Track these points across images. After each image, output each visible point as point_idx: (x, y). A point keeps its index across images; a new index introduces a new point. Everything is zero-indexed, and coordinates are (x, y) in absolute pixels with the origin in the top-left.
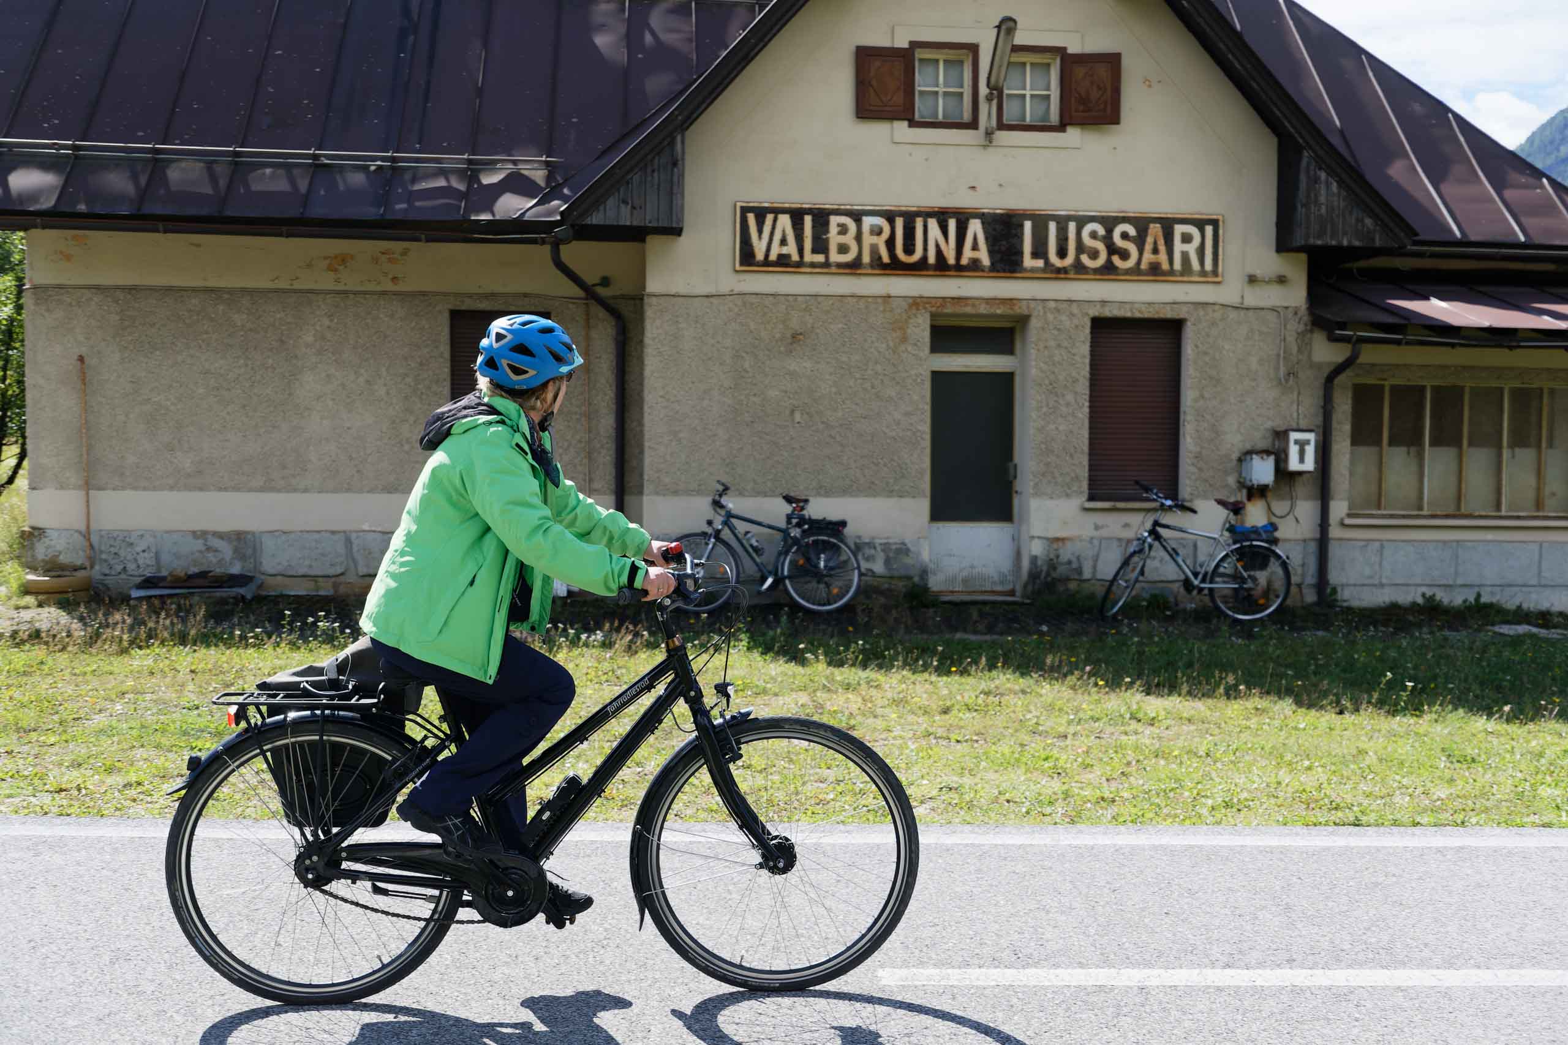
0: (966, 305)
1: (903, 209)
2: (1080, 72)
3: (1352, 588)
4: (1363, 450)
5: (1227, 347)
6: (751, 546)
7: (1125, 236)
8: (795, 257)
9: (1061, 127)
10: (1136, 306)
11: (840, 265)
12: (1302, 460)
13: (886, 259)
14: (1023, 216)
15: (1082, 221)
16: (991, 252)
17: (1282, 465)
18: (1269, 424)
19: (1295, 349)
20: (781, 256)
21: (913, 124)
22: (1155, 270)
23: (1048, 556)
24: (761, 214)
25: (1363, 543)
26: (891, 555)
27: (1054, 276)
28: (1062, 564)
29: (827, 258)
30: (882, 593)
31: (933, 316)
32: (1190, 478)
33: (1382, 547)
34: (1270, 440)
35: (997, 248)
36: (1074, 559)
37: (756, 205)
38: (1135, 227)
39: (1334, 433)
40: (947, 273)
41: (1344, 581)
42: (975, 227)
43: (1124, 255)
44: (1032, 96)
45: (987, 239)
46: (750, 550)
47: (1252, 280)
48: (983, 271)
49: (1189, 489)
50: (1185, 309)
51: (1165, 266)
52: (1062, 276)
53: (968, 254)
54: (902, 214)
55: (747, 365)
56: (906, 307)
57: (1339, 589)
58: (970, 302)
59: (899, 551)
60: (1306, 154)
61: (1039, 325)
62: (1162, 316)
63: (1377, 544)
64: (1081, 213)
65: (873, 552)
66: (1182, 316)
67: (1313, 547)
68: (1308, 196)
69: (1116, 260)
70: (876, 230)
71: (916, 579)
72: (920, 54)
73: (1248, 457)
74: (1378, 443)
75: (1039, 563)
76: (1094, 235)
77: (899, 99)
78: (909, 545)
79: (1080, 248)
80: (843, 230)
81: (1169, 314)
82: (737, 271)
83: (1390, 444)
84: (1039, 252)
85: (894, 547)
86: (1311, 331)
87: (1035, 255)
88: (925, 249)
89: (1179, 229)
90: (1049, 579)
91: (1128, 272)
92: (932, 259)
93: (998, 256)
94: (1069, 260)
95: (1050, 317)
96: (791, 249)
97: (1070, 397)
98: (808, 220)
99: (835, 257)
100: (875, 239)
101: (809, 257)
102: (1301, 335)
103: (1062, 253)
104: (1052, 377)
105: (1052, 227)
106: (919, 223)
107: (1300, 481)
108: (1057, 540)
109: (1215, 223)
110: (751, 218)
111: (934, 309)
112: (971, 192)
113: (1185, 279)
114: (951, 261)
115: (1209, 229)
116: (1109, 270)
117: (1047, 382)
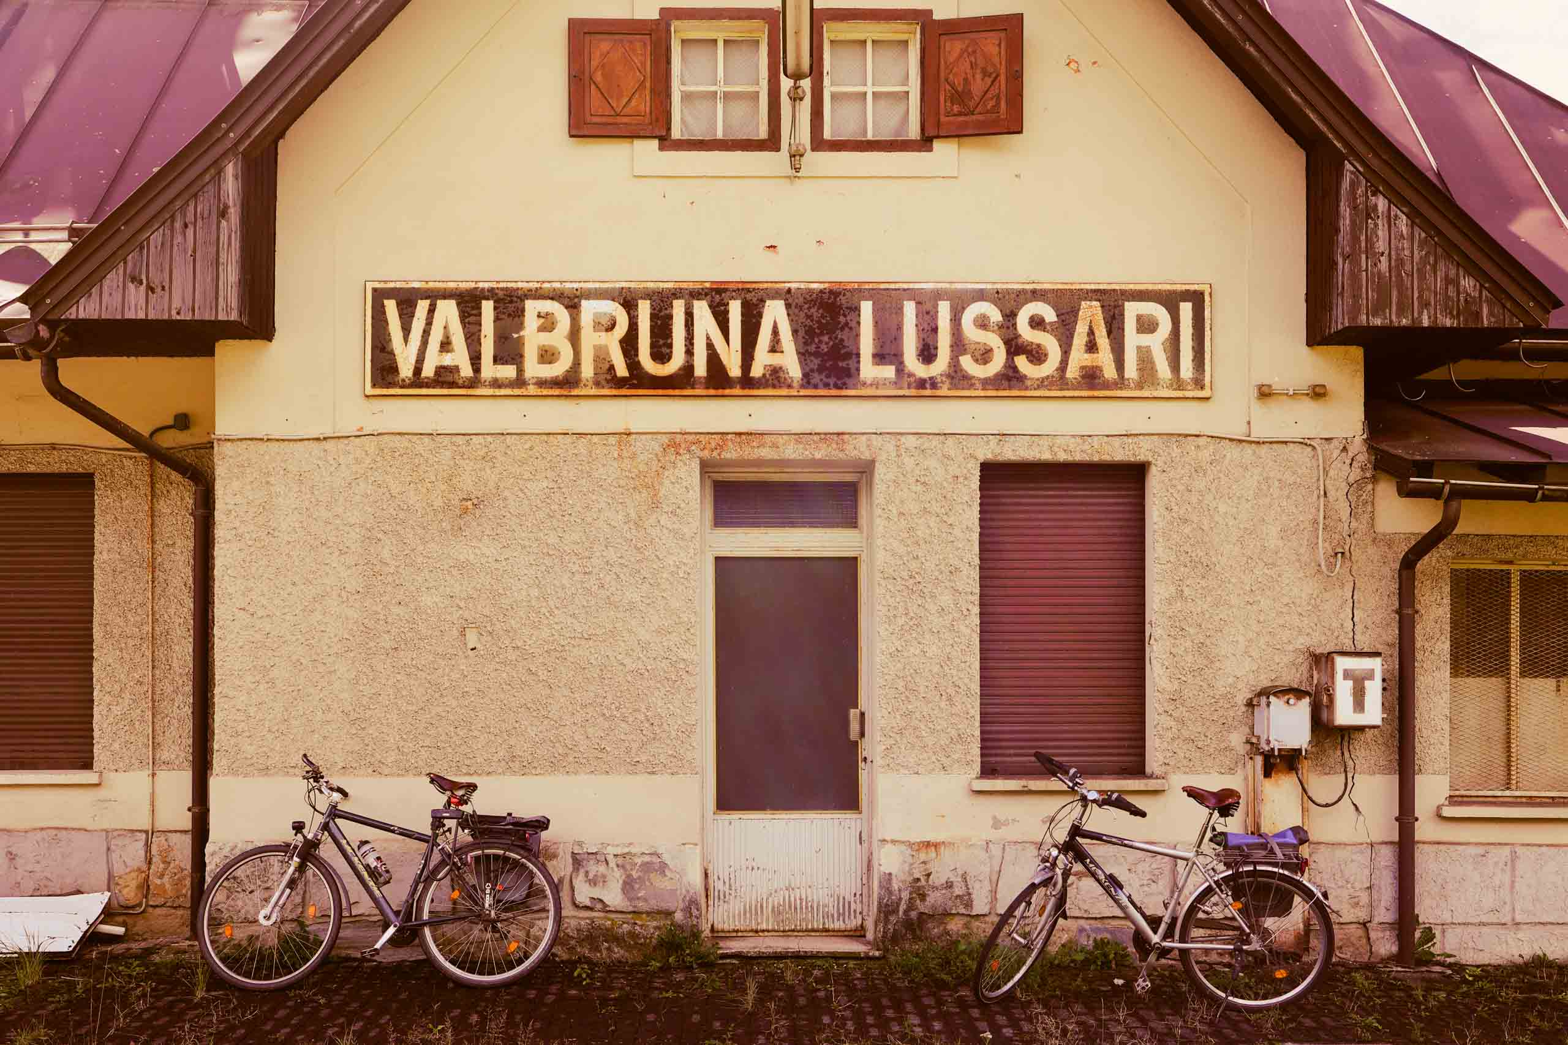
0: (762, 445)
1: (651, 285)
2: (953, 48)
3: (1459, 930)
4: (1473, 684)
5: (1222, 508)
6: (367, 867)
7: (1037, 323)
8: (466, 371)
9: (925, 143)
10: (1059, 441)
11: (541, 383)
12: (1359, 705)
13: (622, 371)
14: (861, 292)
15: (960, 302)
16: (803, 355)
17: (1325, 715)
18: (1302, 642)
19: (1343, 510)
20: (441, 370)
21: (666, 142)
22: (1091, 378)
23: (911, 874)
24: (407, 300)
25: (1481, 850)
26: (635, 874)
27: (913, 392)
28: (935, 888)
29: (520, 371)
30: (618, 940)
31: (706, 467)
32: (1161, 737)
33: (1514, 857)
34: (1304, 668)
35: (812, 348)
36: (957, 880)
37: (398, 285)
38: (1055, 308)
39: (1419, 656)
40: (727, 392)
41: (1447, 917)
42: (775, 312)
43: (1037, 355)
44: (875, 94)
45: (795, 332)
46: (366, 875)
47: (1265, 393)
48: (790, 386)
49: (1160, 757)
50: (1145, 444)
51: (1110, 372)
52: (928, 392)
53: (762, 360)
54: (648, 295)
55: (386, 554)
56: (658, 449)
57: (1437, 932)
58: (767, 439)
59: (647, 867)
60: (1348, 166)
61: (890, 476)
62: (1107, 458)
63: (1507, 850)
64: (959, 286)
65: (602, 869)
66: (1141, 458)
67: (1387, 857)
68: (1355, 239)
69: (1022, 363)
70: (605, 321)
71: (679, 916)
72: (680, 30)
73: (1263, 700)
74: (1501, 669)
75: (895, 886)
76: (982, 323)
77: (643, 104)
78: (666, 858)
79: (959, 345)
80: (548, 324)
81: (1118, 453)
82: (367, 396)
83: (1523, 674)
84: (888, 353)
85: (639, 861)
86: (1374, 480)
87: (880, 358)
88: (689, 352)
89: (1132, 310)
90: (913, 914)
91: (1042, 383)
92: (700, 369)
93: (815, 362)
94: (941, 365)
95: (909, 462)
96: (460, 358)
97: (946, 599)
98: (488, 308)
99: (534, 369)
100: (603, 338)
101: (489, 370)
102: (1357, 486)
103: (927, 354)
104: (914, 565)
105: (910, 309)
106: (678, 309)
107: (1360, 740)
108: (928, 845)
109: (1197, 299)
110: (391, 306)
111: (706, 454)
112: (769, 253)
113: (1145, 393)
114: (734, 370)
115: (1186, 309)
116: (1010, 378)
117: (905, 575)
